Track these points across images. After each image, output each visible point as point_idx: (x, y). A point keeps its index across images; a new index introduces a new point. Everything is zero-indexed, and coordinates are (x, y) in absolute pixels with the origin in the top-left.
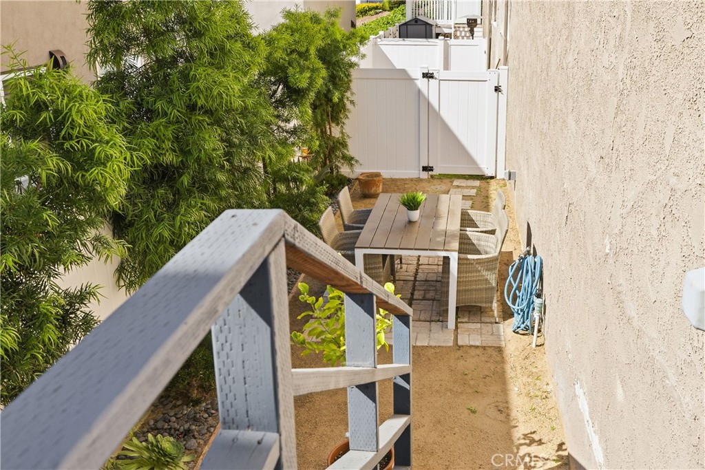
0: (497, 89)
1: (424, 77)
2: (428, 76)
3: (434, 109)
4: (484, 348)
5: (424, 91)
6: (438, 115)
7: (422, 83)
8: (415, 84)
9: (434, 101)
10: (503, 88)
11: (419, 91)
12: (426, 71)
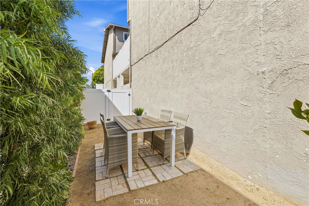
0: (129, 95)
1: (107, 91)
2: (109, 91)
3: (110, 100)
4: (196, 171)
5: (108, 96)
6: (112, 103)
7: (107, 93)
8: (104, 94)
9: (111, 99)
10: (131, 94)
11: (106, 96)
12: (108, 90)
